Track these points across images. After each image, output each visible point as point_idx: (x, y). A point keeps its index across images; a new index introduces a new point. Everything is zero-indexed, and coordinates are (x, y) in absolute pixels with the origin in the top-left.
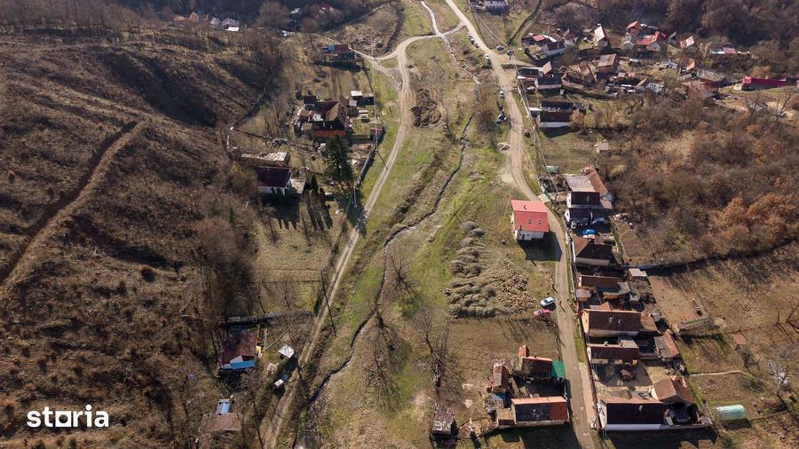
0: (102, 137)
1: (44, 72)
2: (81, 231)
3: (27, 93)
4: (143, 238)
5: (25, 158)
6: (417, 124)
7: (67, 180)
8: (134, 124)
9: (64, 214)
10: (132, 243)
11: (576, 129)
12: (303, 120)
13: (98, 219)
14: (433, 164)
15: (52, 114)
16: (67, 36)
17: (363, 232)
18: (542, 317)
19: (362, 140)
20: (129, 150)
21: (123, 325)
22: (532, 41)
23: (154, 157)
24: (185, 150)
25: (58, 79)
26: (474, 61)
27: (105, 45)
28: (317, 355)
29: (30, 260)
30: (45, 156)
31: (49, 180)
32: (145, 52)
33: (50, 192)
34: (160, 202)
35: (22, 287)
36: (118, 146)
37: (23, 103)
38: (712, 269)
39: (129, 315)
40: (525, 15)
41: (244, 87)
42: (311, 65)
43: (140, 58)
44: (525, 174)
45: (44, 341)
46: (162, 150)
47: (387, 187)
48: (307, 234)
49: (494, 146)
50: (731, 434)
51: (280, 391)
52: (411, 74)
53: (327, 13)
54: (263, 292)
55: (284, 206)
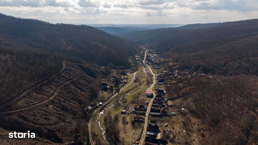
0: (78, 74)
1: (71, 65)
2: (73, 83)
3: (68, 67)
4: (81, 87)
5: (67, 73)
6: (134, 82)
7: (72, 77)
8: (82, 74)
9: (71, 81)
10: (79, 87)
11: (165, 84)
12: (112, 80)
13: (75, 83)
14: (135, 87)
15: (71, 70)
16: (74, 62)
17: (118, 93)
18: (146, 103)
19: (122, 83)
20: (81, 76)
21: (77, 94)
22: (163, 72)
23: (85, 78)
24: (90, 79)
25: (72, 66)
26: (150, 75)
27: (80, 64)
28: (106, 105)
29: (66, 83)
30: (70, 74)
31: (70, 76)
32: (87, 66)
33: (70, 78)
34: (85, 84)
35: (65, 85)
36: (80, 76)
37: (67, 68)
38: (179, 99)
39: (78, 94)
40: (163, 69)
41: (102, 74)
42: (116, 74)
43: (86, 67)
44: (152, 89)
45: (66, 92)
46: (86, 78)
47: (125, 89)
48: (108, 93)
49: (148, 86)
50: (172, 116)
51: (99, 107)
52: (136, 76)
53: (122, 67)
54: (99, 98)
55: (106, 89)
